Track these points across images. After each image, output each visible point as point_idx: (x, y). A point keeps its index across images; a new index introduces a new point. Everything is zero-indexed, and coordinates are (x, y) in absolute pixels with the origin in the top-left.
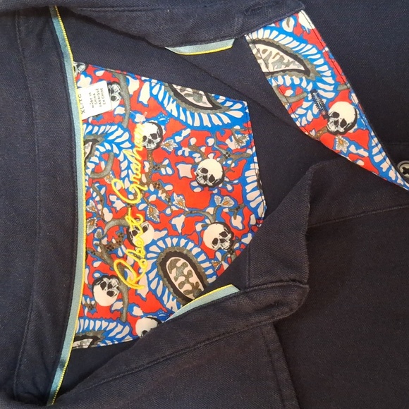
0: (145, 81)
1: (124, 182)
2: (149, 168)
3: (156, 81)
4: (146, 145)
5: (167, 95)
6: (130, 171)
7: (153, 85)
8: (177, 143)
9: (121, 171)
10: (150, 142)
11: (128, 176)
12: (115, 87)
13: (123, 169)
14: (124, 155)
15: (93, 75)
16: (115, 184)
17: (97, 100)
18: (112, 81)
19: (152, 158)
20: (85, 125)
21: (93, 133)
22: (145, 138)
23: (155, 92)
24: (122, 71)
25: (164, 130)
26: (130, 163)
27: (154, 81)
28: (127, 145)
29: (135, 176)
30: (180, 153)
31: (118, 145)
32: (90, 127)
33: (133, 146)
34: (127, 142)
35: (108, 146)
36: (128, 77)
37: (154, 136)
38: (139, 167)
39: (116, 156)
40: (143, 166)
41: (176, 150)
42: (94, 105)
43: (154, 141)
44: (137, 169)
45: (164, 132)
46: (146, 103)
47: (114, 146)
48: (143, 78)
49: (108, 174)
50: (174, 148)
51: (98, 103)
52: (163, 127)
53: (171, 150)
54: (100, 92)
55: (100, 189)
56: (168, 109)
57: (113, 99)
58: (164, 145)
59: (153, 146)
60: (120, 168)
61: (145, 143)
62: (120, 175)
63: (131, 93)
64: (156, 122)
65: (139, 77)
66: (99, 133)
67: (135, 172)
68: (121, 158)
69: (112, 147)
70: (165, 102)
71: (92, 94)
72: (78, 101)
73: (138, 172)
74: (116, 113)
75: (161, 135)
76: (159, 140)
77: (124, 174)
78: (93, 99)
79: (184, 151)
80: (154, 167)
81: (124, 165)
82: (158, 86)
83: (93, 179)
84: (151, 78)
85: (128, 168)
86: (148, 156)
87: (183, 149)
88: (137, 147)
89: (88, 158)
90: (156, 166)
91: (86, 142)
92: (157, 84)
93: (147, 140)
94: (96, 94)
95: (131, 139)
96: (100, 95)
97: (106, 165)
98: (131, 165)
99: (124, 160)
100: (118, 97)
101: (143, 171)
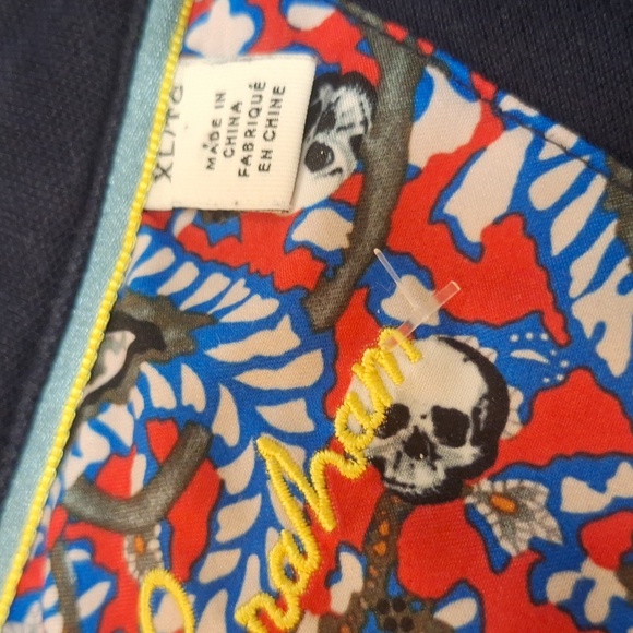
0: (514, 119)
1: (198, 610)
2: (355, 598)
3: (569, 139)
4: (389, 455)
5: (608, 235)
6: (253, 563)
7: (548, 152)
8: (565, 520)
9: (210, 545)
10: (417, 447)
11: (232, 584)
12: (350, 104)
13: (223, 536)
14: (260, 463)
15: (272, 14)
16: (157, 597)
17: (240, 140)
18: (346, 68)
19: (393, 549)
20: (145, 240)
21: (166, 289)
22: (397, 416)
23: (544, 193)
24: (417, 32)
25: (513, 416)
26: (268, 519)
27: (561, 136)
28: (294, 416)
29: (267, 603)
30: (559, 587)
31: (249, 400)
32: (165, 257)
33: (320, 438)
34: (299, 406)
35: (194, 391)
36: (432, 71)
37: (449, 424)
38: (307, 566)
39: (217, 453)
40: (329, 574)
41: (544, 559)
42: (219, 157)
43: (442, 450)
44: (290, 574)
45: (513, 427)
46: (473, 231)
47: (226, 397)
48: (509, 103)
49: (143, 532)
50: (535, 544)
51: (240, 154)
52: (516, 398)
53: (514, 544)
54: (265, 105)
55: (83, 585)
56: (586, 312)
57: (315, 158)
58: (488, 498)
59: (423, 477)
60: (212, 526)
61: (389, 449)
62: (195, 565)
63: (419, 157)
64: (491, 355)
65: (489, 89)
66: (186, 305)
67: (276, 579)
68: (236, 475)
69: (213, 401)
70: (583, 270)
71: (229, 102)
72: (160, 116)
73: (292, 593)
74: (299, 235)
75: (488, 438)
76: (467, 454)
77: (217, 565)
78: (223, 130)
79: (584, 587)
80: (382, 607)
81: (235, 521)
82: (575, 168)
83: (74, 518)
84: (552, 113)
85: (252, 542)
86: (374, 525)
87: (589, 569)
88: (339, 449)
89: (96, 400)
90: (400, 605)
91: (116, 321)
92: (570, 155)
93: (404, 433)
94: (245, 109)
95: (324, 396)
96: (262, 120)
97: (150, 481)
98: (271, 533)
99: (248, 493)
100: (343, 158)
101: (315, 599)
